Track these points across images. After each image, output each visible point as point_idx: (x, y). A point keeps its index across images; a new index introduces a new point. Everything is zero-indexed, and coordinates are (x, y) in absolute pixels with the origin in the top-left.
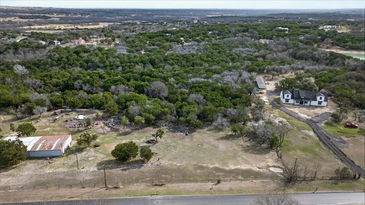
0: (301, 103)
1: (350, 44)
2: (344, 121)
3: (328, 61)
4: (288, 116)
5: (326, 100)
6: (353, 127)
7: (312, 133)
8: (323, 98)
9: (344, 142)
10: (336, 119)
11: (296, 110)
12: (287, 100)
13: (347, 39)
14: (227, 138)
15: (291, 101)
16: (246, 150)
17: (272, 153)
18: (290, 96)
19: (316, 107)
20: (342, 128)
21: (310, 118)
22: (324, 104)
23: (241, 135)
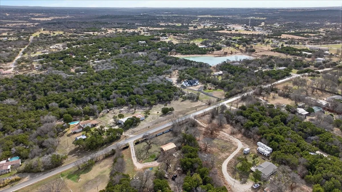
0: (191, 85)
1: (184, 51)
2: (207, 88)
3: (184, 64)
4: (191, 91)
5: (199, 82)
6: (211, 89)
7: (203, 94)
8: (198, 81)
9: (212, 94)
10: (205, 88)
11: (191, 88)
12: (187, 85)
13: (182, 48)
14: (182, 101)
15: (188, 85)
16: (192, 102)
17: (199, 101)
18: (188, 83)
19: (197, 85)
20: (208, 90)
21: (198, 89)
22: (198, 84)
23: (186, 99)
